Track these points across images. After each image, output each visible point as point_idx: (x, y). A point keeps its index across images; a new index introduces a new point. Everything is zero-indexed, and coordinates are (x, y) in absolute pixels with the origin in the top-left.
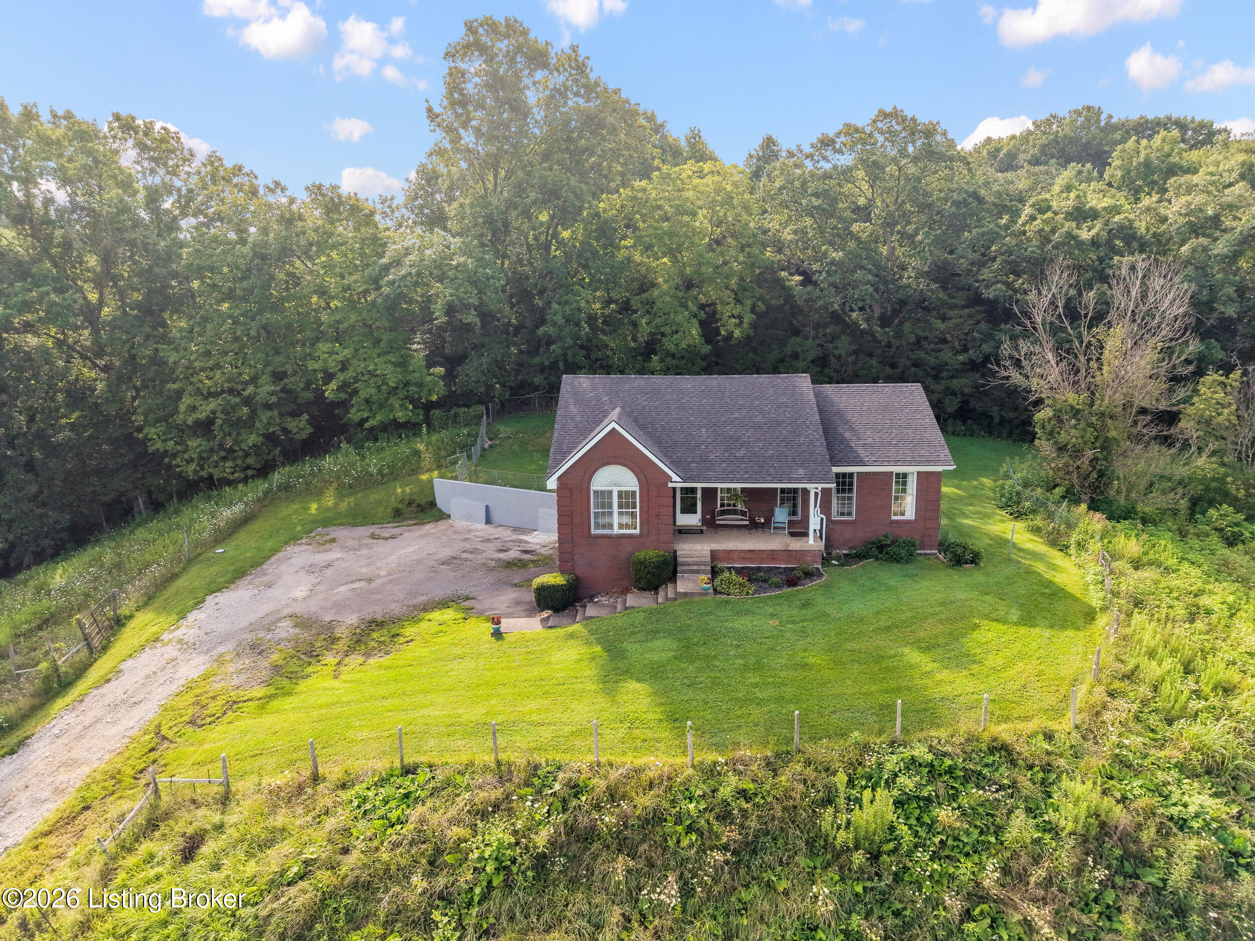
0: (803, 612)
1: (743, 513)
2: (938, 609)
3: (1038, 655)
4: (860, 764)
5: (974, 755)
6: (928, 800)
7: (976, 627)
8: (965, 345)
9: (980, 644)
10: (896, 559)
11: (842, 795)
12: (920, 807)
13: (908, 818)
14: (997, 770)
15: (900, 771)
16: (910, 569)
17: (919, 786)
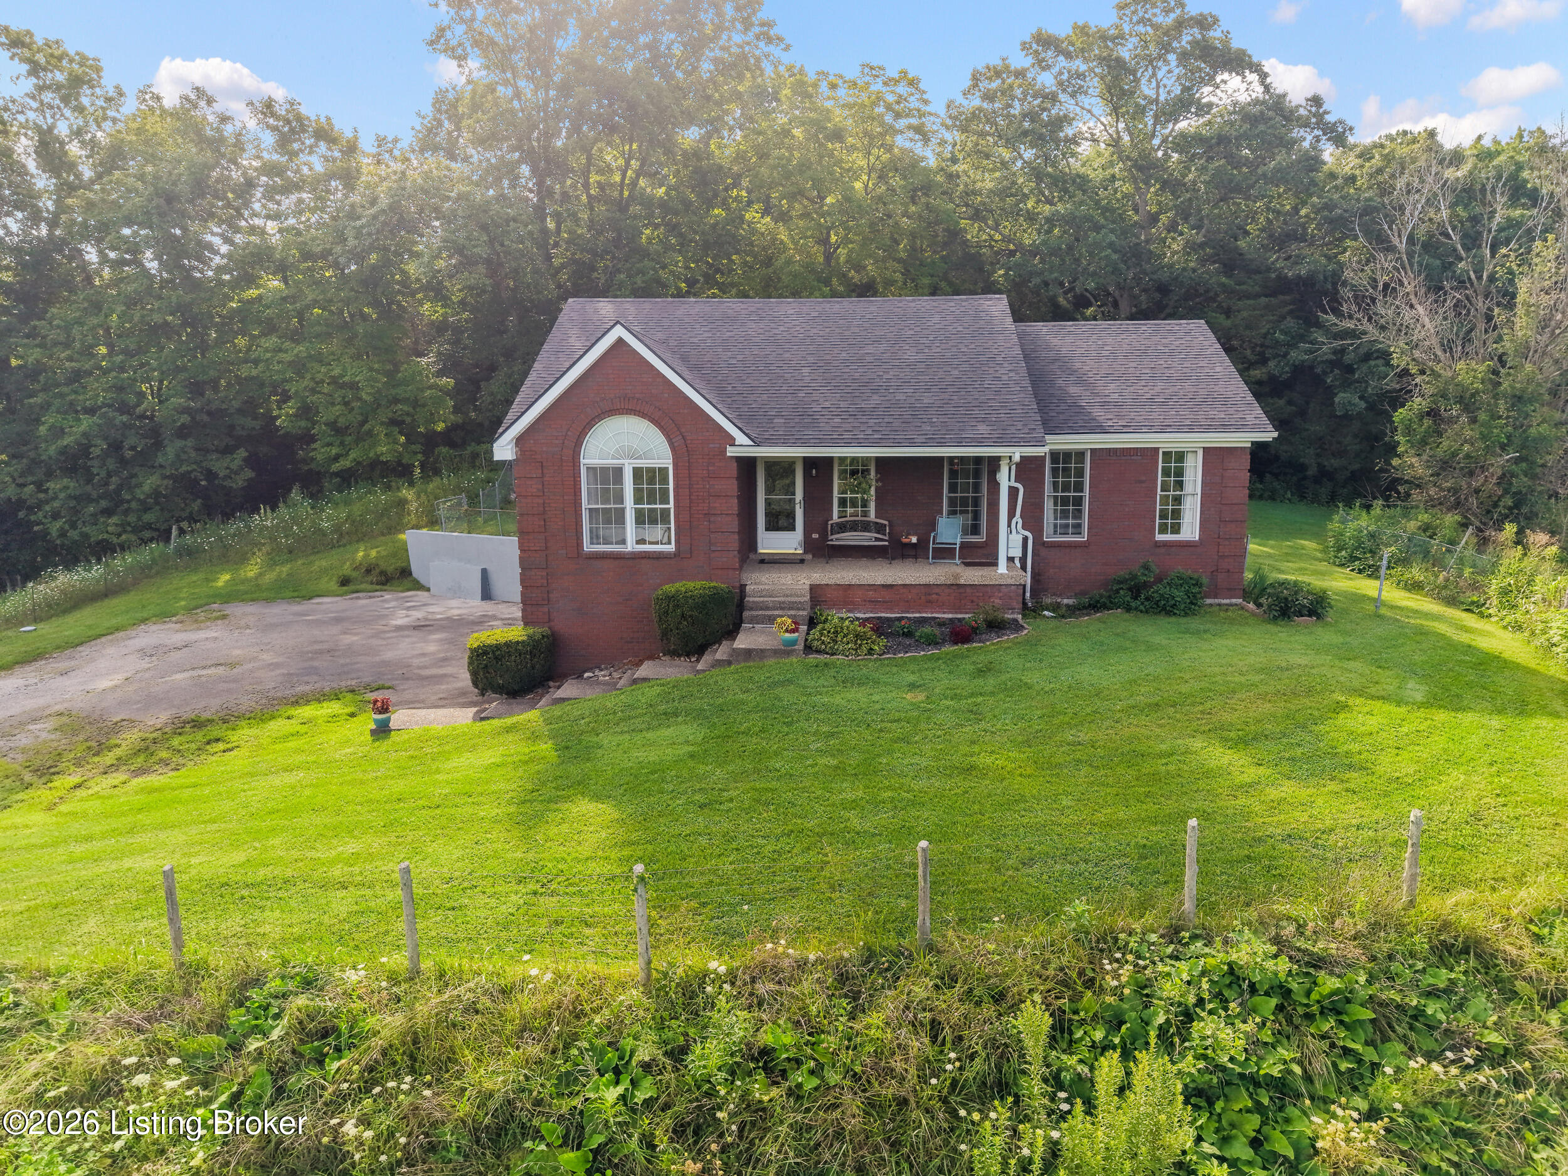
0: (980, 681)
1: (880, 529)
2: (1256, 678)
3: (1487, 758)
4: (1090, 983)
5: (1395, 967)
6: (1282, 1088)
7: (1341, 707)
8: (1262, 354)
9: (1354, 737)
10: (1164, 608)
11: (1036, 1069)
12: (1259, 1108)
13: (1225, 1141)
14: (1460, 1006)
15: (1201, 1002)
16: (1194, 623)
17: (1255, 1046)
